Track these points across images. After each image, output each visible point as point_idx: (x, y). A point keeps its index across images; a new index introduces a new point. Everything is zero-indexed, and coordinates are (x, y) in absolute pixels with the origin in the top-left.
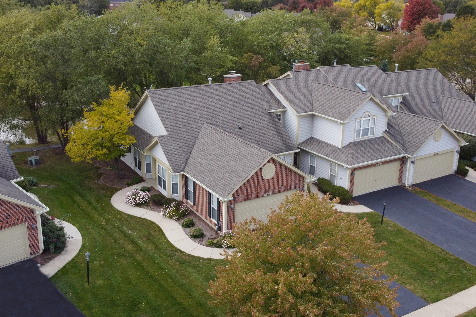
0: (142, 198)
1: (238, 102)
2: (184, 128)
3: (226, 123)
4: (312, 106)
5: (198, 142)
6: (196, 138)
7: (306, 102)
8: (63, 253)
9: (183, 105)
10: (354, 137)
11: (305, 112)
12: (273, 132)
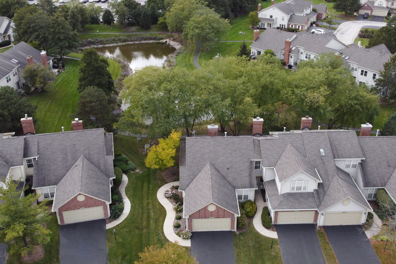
0: (169, 195)
1: (235, 151)
2: (196, 164)
3: (221, 164)
4: (277, 162)
5: (200, 174)
6: (200, 171)
7: (274, 159)
8: (117, 219)
9: (202, 149)
10: (290, 190)
11: (269, 167)
12: (247, 174)
